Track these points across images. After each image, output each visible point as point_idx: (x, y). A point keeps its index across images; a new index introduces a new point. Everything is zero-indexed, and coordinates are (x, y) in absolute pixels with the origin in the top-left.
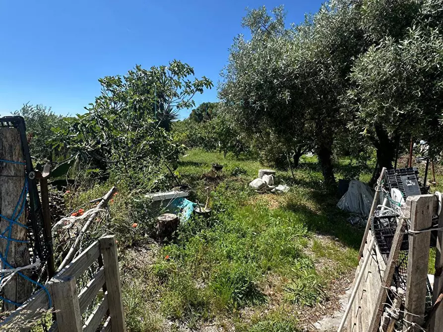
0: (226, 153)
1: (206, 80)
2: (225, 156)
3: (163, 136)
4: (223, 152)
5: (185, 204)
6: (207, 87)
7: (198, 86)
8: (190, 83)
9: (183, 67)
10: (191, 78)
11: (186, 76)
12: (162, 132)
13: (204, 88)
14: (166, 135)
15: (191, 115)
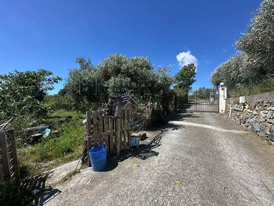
0: (77, 111)
1: (58, 78)
2: (77, 113)
3: (37, 104)
4: (76, 111)
5: (46, 131)
6: (60, 81)
7: (55, 80)
8: (51, 79)
9: (46, 72)
10: (51, 76)
11: (48, 76)
12: (36, 102)
13: (58, 81)
14: (39, 103)
15: (59, 92)
